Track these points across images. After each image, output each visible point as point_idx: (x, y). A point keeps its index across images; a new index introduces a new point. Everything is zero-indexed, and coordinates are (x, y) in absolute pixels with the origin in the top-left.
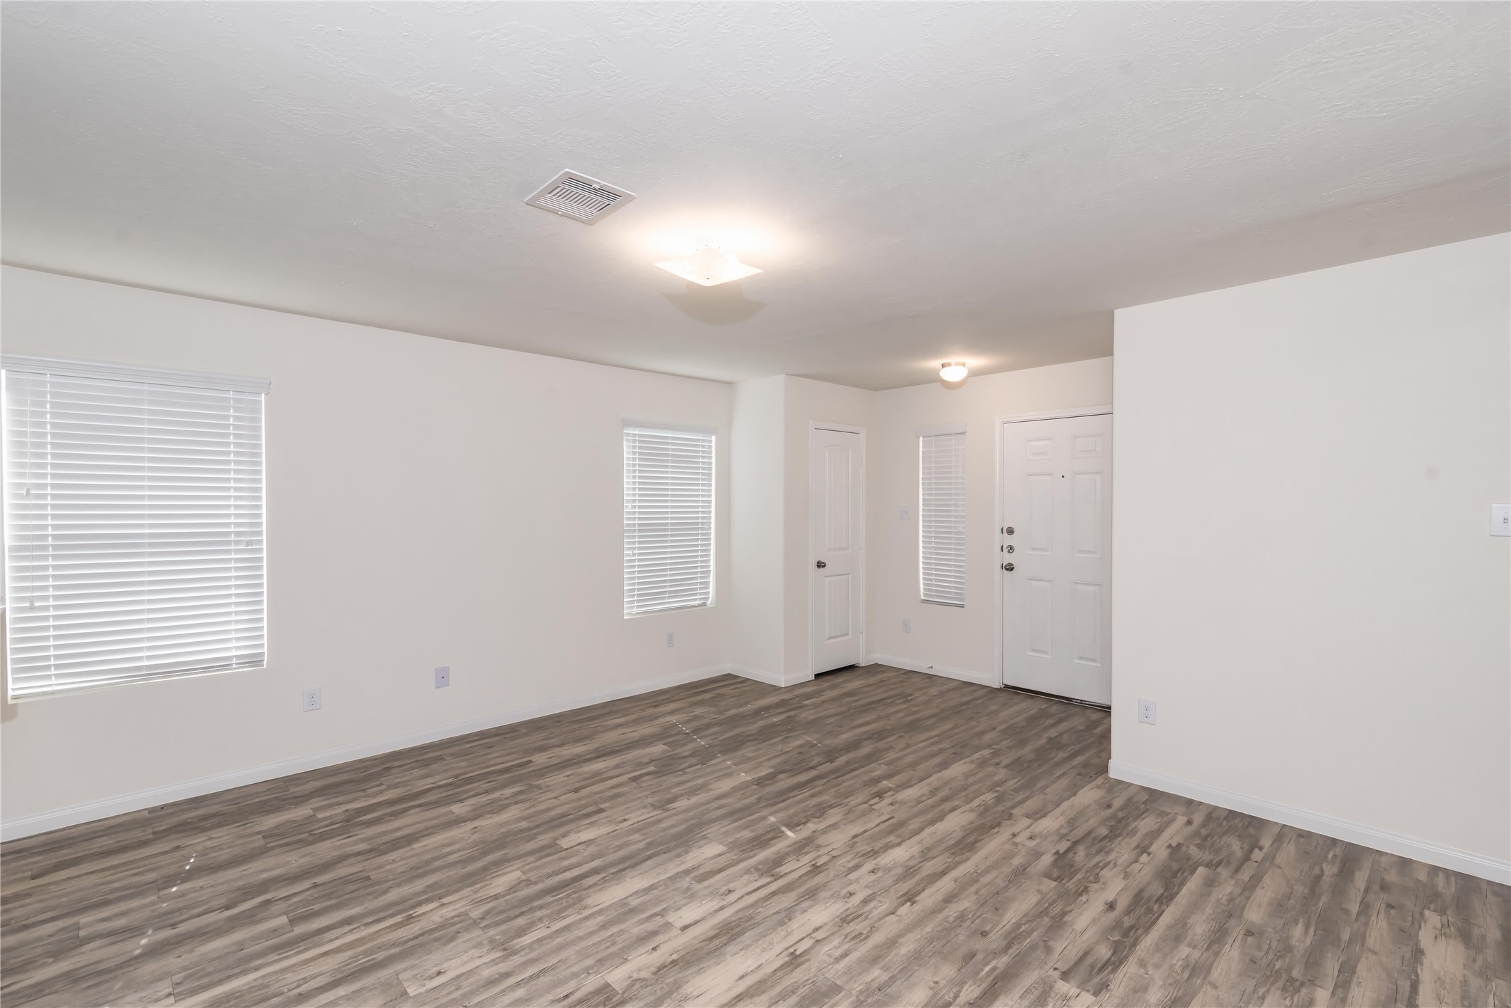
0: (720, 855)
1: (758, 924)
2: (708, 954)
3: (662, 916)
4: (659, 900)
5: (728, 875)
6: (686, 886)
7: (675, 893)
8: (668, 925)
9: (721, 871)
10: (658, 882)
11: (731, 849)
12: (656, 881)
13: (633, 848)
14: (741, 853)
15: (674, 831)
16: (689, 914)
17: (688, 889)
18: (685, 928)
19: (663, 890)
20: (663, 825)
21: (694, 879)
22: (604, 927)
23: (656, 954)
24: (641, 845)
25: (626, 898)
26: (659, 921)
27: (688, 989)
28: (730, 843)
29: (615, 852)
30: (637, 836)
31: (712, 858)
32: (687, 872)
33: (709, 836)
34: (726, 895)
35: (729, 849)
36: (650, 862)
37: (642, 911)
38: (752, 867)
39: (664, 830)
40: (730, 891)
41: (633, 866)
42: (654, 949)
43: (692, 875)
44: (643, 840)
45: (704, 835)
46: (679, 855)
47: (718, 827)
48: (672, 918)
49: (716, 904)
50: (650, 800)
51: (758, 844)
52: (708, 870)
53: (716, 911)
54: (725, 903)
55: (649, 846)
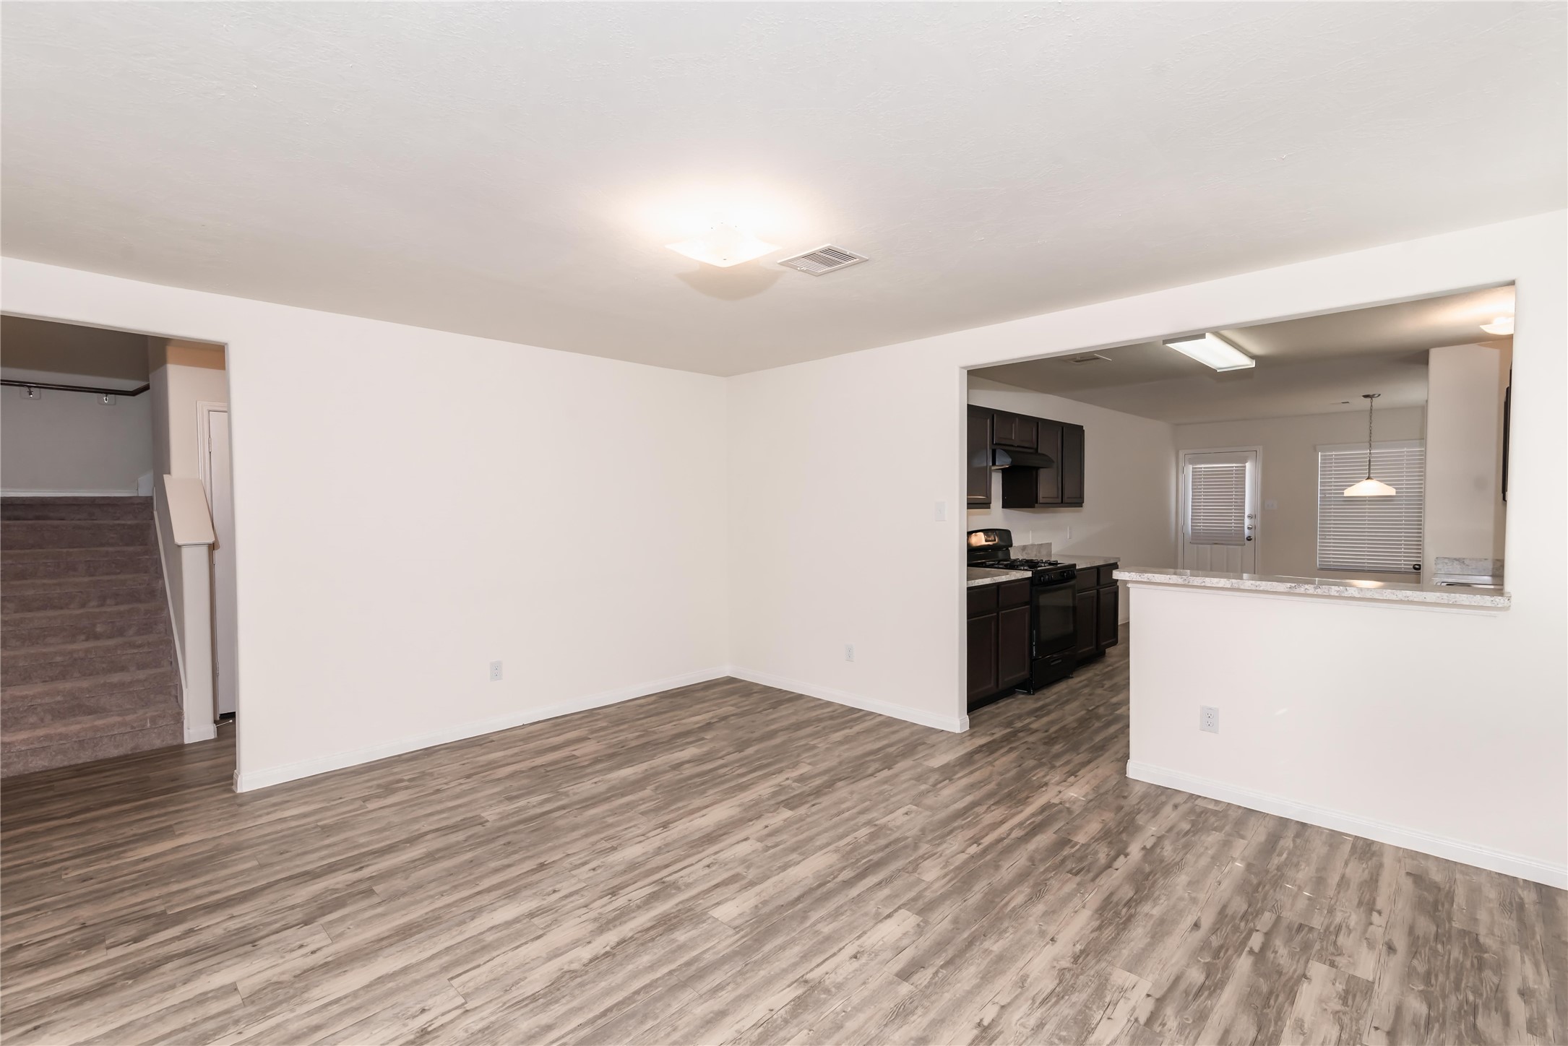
0: (718, 904)
1: (687, 844)
2: (726, 826)
3: (767, 846)
4: (774, 857)
5: (709, 881)
6: (751, 870)
7: (760, 864)
8: (760, 840)
9: (717, 886)
10: (778, 874)
11: (704, 912)
12: (781, 874)
13: (822, 912)
14: (693, 907)
15: (779, 941)
16: (744, 849)
17: (748, 867)
18: (746, 839)
19: (772, 867)
20: (796, 950)
21: (744, 878)
22: (811, 839)
23: (765, 824)
24: (814, 916)
25: (804, 859)
26: (770, 842)
27: (738, 809)
28: (704, 922)
29: (841, 906)
30: (826, 929)
31: (727, 900)
32: (752, 884)
33: (731, 932)
34: (712, 863)
35: (706, 913)
36: (795, 894)
37: (785, 850)
38: (684, 890)
39: (793, 941)
40: (708, 866)
41: (811, 891)
42: (766, 827)
43: (746, 881)
44: (814, 924)
45: (737, 933)
46: (765, 903)
47: (720, 947)
48: (759, 846)
49: (722, 856)
50: (837, 1004)
51: (670, 920)
52: (731, 887)
53: (722, 850)
54: (714, 857)
55: (804, 916)
